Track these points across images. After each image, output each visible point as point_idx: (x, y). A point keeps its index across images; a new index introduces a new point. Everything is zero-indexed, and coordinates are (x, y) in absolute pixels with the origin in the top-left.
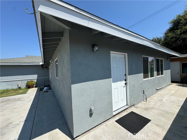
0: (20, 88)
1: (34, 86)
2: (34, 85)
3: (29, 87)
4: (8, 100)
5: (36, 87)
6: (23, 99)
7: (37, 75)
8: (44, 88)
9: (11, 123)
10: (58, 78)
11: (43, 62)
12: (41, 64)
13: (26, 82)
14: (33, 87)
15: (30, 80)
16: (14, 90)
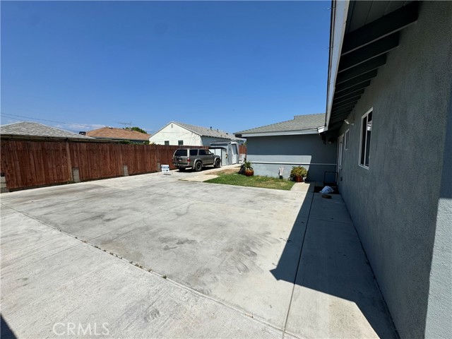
0: (281, 177)
1: (304, 178)
2: (303, 176)
3: (295, 178)
4: (267, 194)
5: (306, 181)
6: (285, 198)
7: (310, 157)
8: (323, 188)
9: (270, 233)
10: (367, 168)
11: (325, 125)
12: (321, 131)
13: (290, 168)
14: (301, 181)
15: (297, 166)
16: (273, 179)
